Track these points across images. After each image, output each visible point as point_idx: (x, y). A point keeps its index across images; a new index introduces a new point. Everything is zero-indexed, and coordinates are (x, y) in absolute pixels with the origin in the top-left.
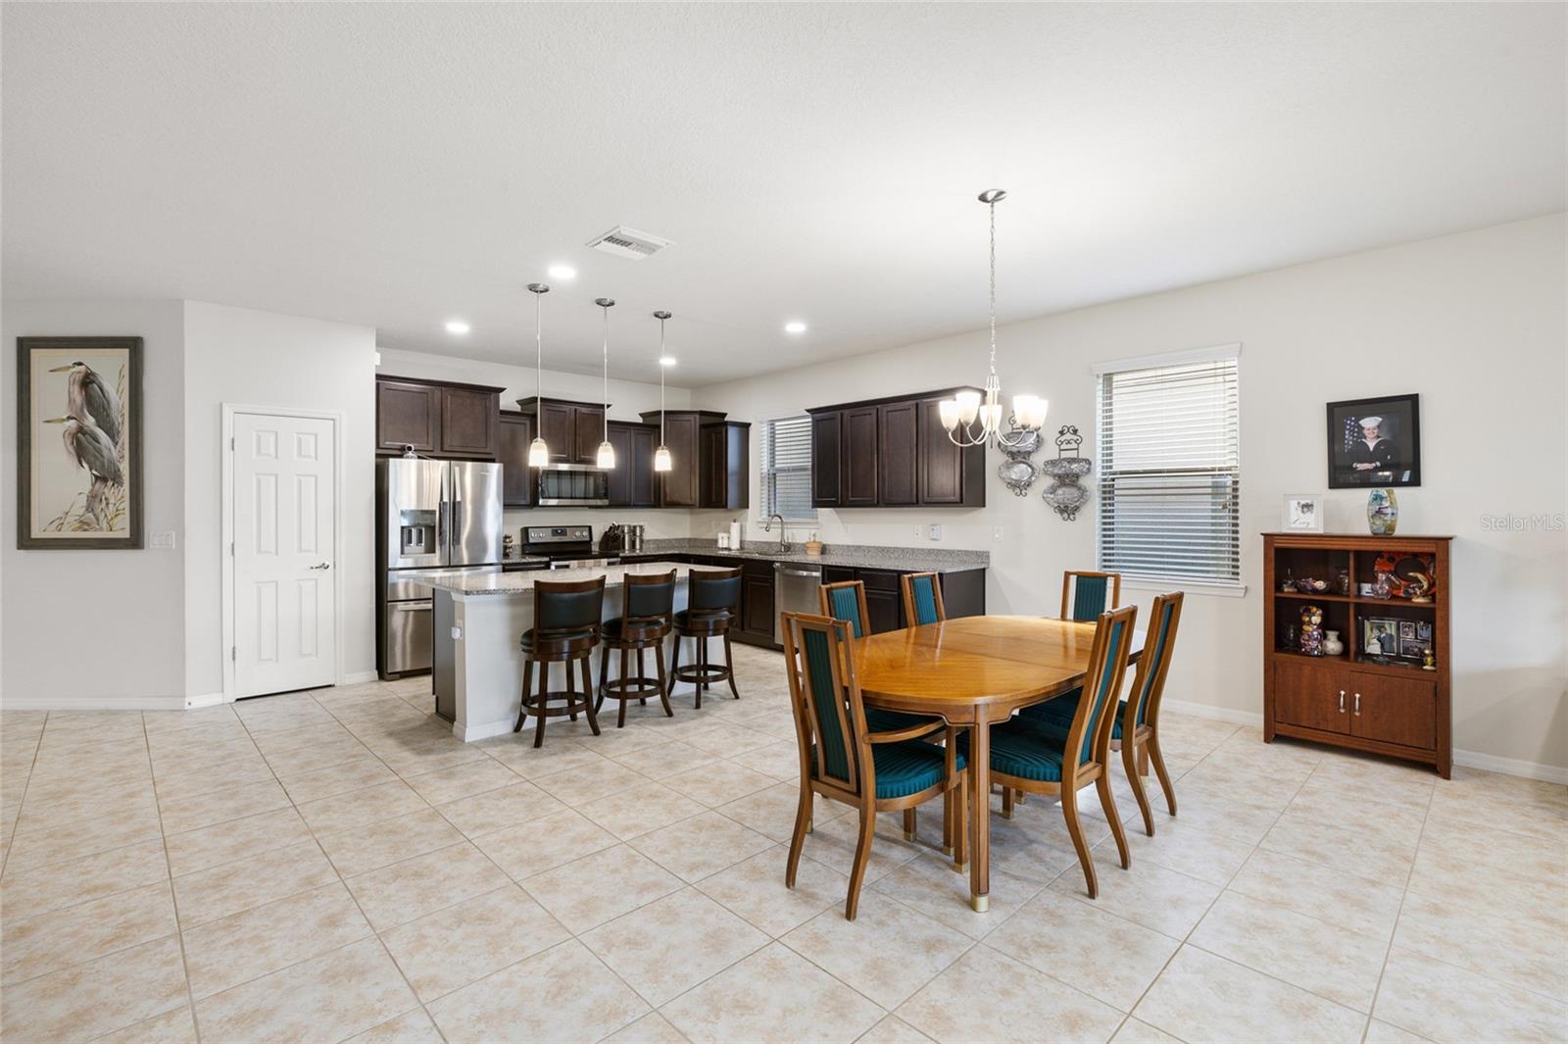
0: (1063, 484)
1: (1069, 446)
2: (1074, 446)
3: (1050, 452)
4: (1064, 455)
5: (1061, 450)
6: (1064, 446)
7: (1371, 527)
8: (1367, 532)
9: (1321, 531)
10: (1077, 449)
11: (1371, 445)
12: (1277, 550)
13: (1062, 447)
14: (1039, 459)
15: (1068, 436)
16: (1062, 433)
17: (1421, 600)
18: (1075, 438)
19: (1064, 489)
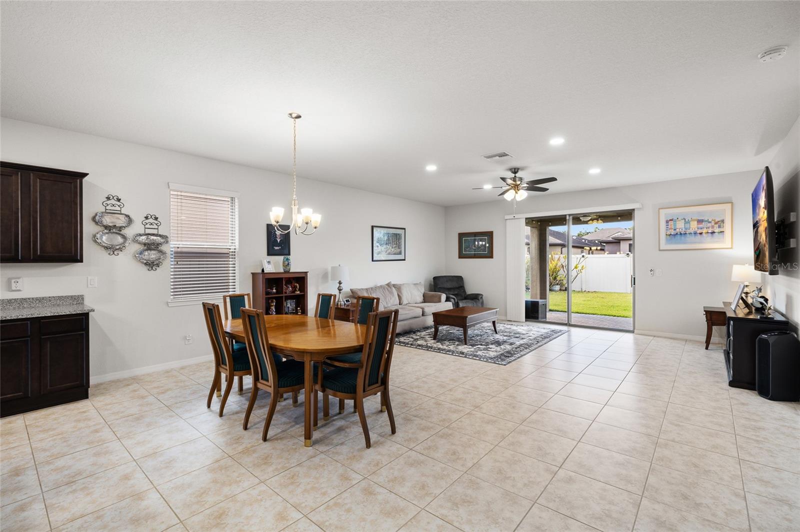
0: (149, 249)
1: (151, 227)
2: (155, 227)
3: (137, 228)
4: (148, 231)
5: (145, 228)
6: (148, 226)
7: (284, 269)
8: (282, 271)
9: (274, 271)
10: (157, 229)
11: (279, 241)
12: (266, 279)
13: (147, 226)
14: (129, 232)
15: (151, 221)
16: (147, 218)
17: (298, 292)
18: (156, 222)
19: (149, 251)
